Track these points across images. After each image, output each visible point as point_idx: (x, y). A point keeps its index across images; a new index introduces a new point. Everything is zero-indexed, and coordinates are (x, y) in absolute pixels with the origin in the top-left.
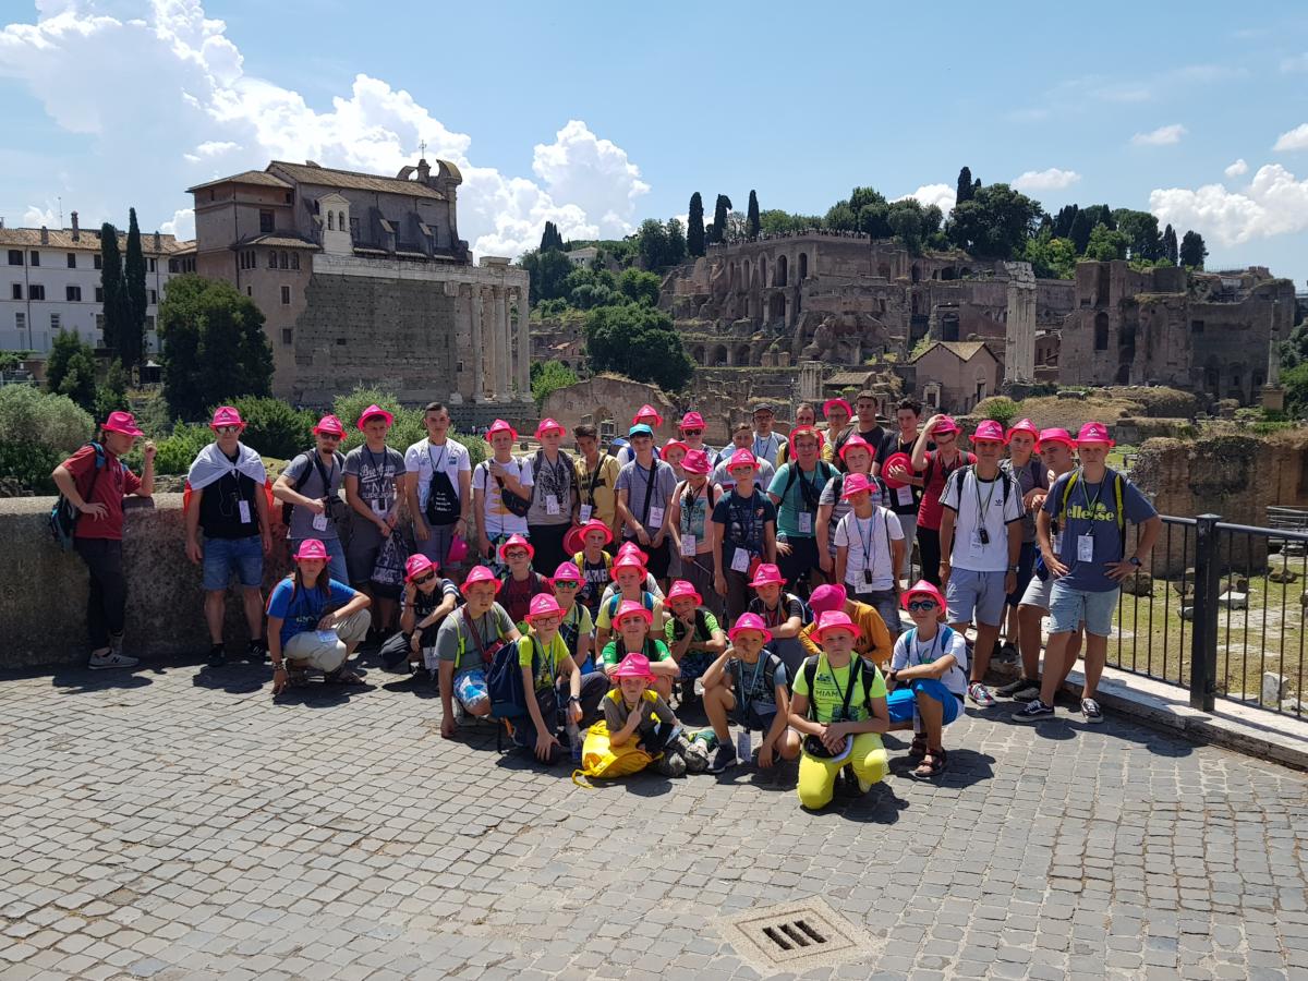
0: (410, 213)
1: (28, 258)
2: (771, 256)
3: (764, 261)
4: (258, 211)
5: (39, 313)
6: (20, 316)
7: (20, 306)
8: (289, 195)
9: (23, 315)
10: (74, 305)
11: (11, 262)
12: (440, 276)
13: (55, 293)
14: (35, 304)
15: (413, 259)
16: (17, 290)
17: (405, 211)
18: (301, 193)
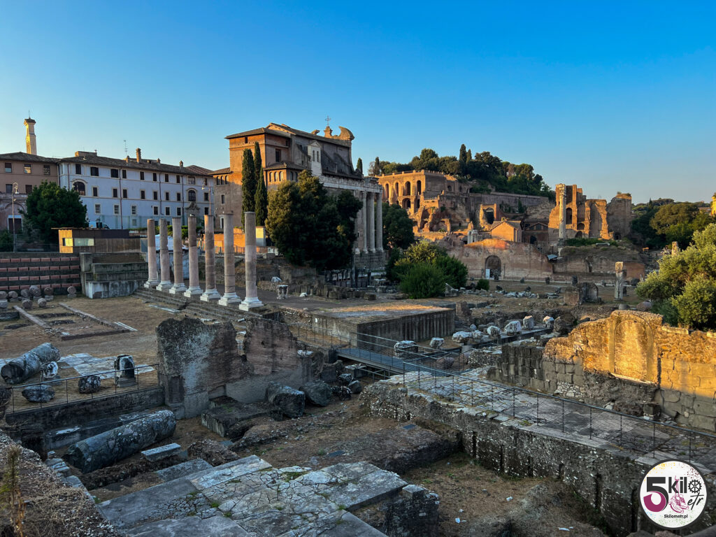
0: (335, 154)
1: (121, 174)
2: (402, 182)
3: (397, 184)
4: (274, 150)
5: (126, 205)
6: (116, 207)
7: (116, 202)
8: (288, 140)
9: (118, 206)
10: (143, 202)
11: (113, 176)
12: (353, 188)
13: (134, 194)
14: (124, 201)
15: (344, 178)
16: (115, 191)
17: (333, 153)
18: (295, 140)
